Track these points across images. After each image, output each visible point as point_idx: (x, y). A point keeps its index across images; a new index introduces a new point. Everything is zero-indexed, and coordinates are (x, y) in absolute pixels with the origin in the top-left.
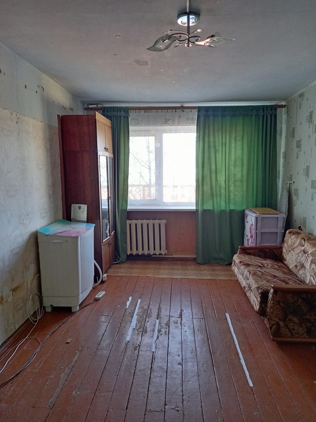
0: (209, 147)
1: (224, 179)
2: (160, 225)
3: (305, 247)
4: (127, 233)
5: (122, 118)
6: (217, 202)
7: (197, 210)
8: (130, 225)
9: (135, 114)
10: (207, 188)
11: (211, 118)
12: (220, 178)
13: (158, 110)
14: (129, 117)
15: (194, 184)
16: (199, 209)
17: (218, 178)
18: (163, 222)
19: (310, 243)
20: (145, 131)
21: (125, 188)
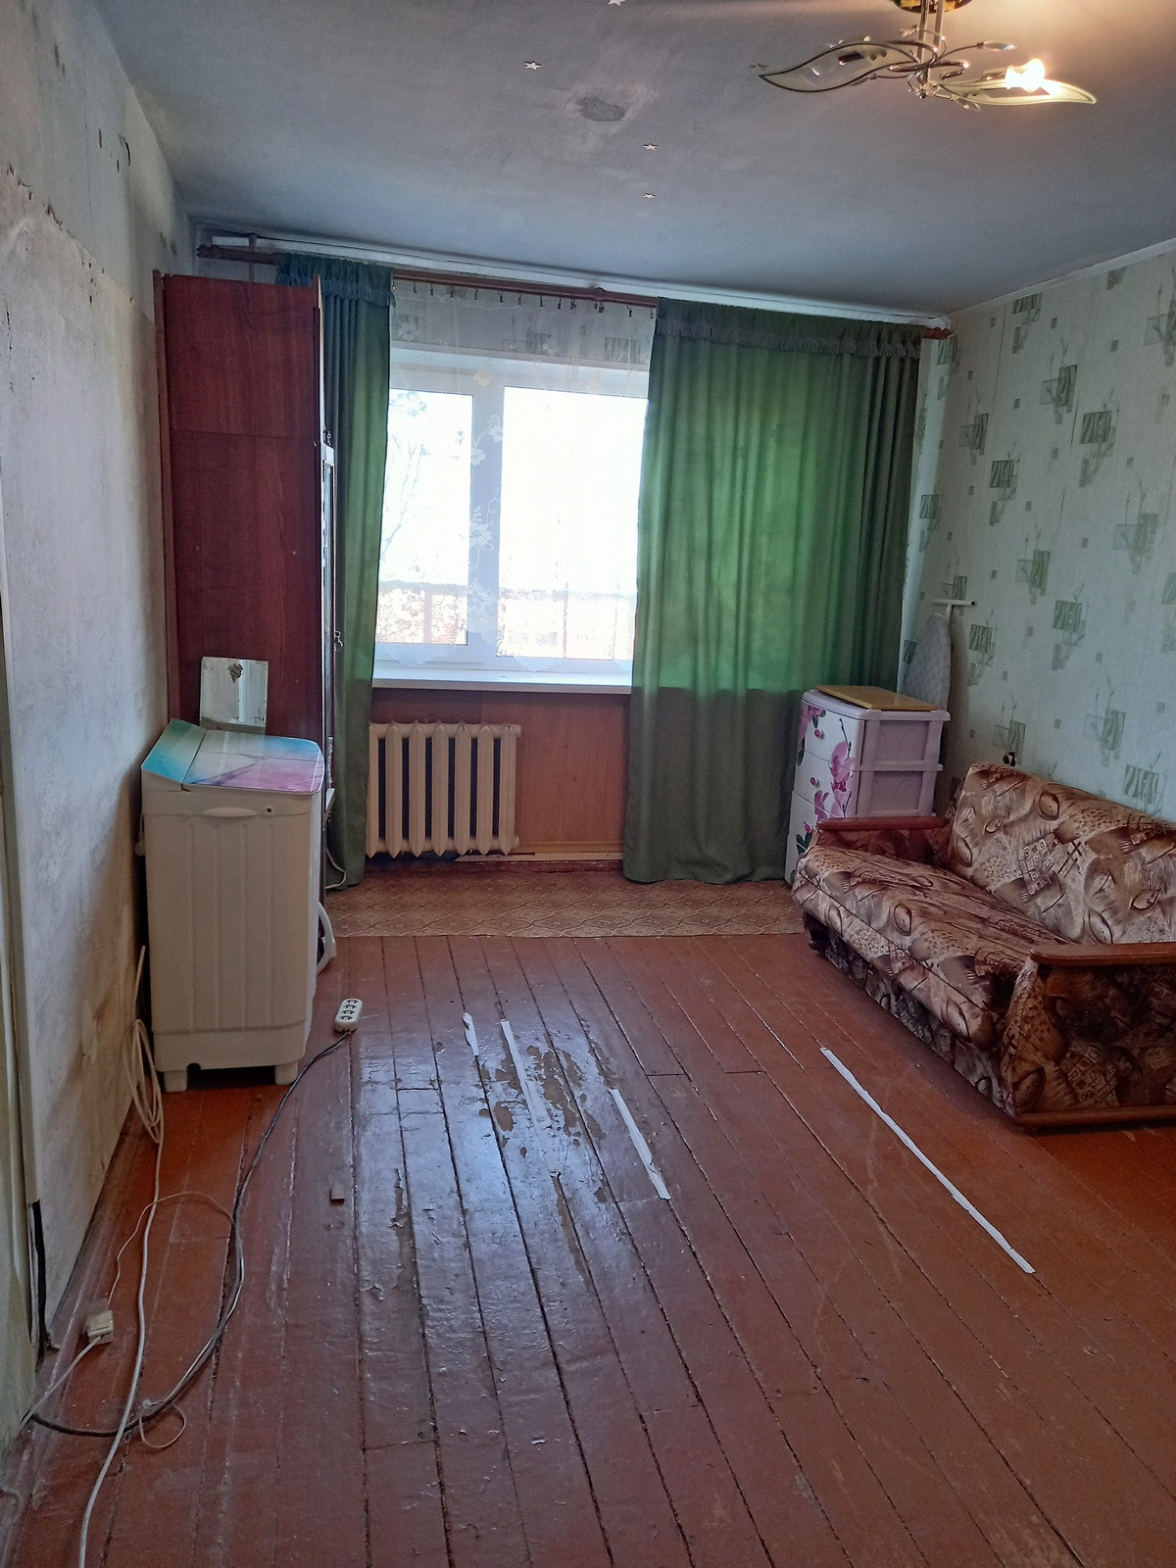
0: (690, 457)
1: (733, 578)
2: (497, 742)
3: (1060, 820)
4: (368, 773)
5: (363, 308)
6: (707, 663)
7: (637, 690)
8: (382, 742)
9: (413, 297)
10: (676, 609)
11: (704, 348)
12: (720, 575)
13: (505, 294)
14: (391, 307)
15: (631, 590)
16: (644, 684)
17: (715, 576)
18: (510, 733)
19: (1082, 808)
20: (453, 371)
21: (365, 596)
